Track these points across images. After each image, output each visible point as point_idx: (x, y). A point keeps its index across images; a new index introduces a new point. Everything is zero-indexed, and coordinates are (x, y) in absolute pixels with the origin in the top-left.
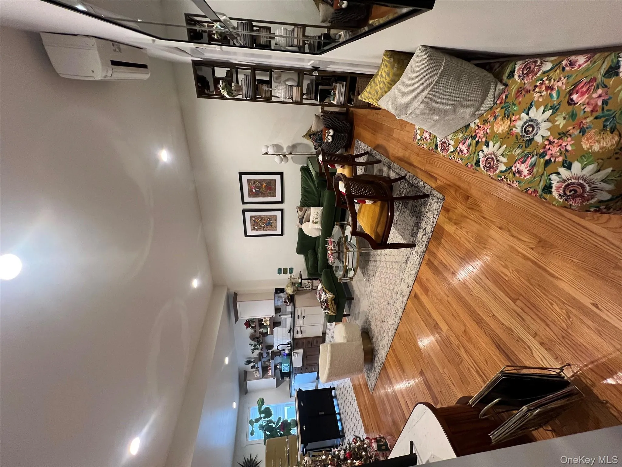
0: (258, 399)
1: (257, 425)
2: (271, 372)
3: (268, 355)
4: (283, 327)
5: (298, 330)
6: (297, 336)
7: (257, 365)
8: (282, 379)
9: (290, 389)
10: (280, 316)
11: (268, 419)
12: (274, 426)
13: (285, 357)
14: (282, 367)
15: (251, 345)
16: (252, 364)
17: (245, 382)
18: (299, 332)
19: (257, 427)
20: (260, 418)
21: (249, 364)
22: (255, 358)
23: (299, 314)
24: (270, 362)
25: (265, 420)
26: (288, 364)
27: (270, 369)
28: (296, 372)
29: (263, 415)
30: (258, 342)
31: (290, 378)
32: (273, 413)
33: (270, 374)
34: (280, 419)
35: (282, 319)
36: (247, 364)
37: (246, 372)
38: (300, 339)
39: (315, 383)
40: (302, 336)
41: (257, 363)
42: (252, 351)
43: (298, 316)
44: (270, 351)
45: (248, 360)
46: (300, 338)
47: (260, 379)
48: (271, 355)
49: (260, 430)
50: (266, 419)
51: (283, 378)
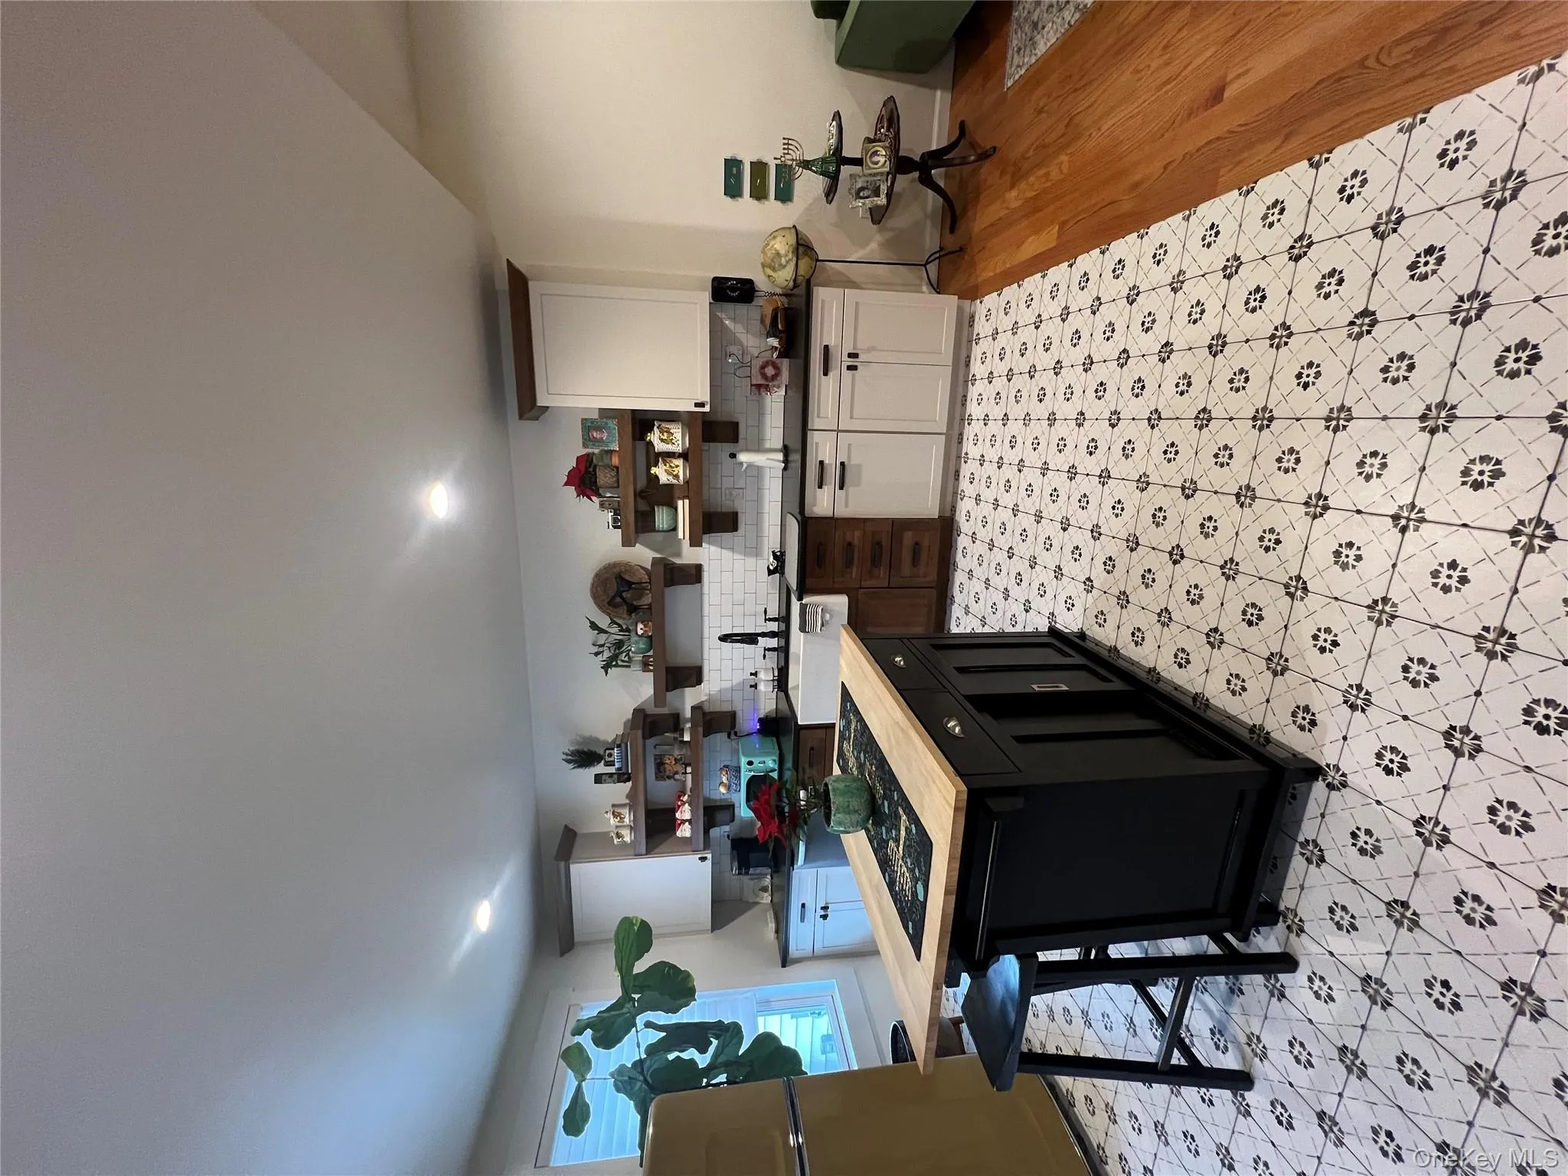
6: (823, 502)
23: (832, 340)
38: (832, 522)
43: (826, 347)
46: (832, 518)
47: (638, 855)
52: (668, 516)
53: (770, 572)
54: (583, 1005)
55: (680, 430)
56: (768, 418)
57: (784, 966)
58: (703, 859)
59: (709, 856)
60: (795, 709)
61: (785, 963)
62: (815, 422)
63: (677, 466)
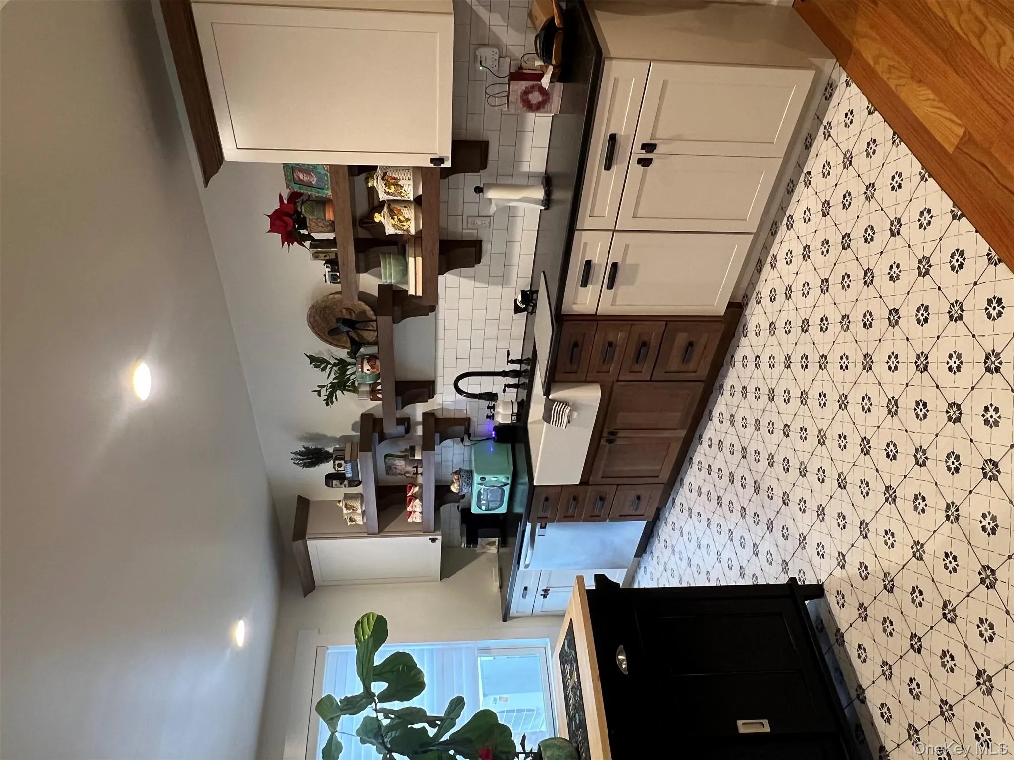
0: (359, 618)
1: (349, 724)
2: (418, 509)
3: (407, 431)
4: (490, 280)
5: (595, 261)
7: (355, 470)
8: (469, 543)
9: (501, 587)
10: (479, 190)
11: (406, 704)
12: (432, 732)
13: (491, 446)
14: (476, 488)
15: (317, 361)
16: (328, 467)
17: (300, 543)
18: (600, 274)
19: (354, 733)
20: (368, 696)
21: (313, 464)
22: (345, 439)
23: (622, 129)
24: (418, 457)
25: (387, 705)
26: (502, 479)
27: (414, 497)
28: (544, 509)
29: (378, 687)
30: (355, 346)
31: (503, 543)
32: (426, 680)
33: (417, 518)
34: (457, 704)
35: (493, 209)
36: (305, 465)
37: (303, 504)
39: (626, 569)
40: (607, 307)
41: (353, 461)
42: (324, 392)
43: (613, 137)
44: (419, 410)
45: (312, 445)
47: (371, 535)
48: (420, 431)
49: (363, 742)
50: (396, 705)
51: (472, 540)
52: (395, 266)
53: (517, 309)
54: (329, 646)
55: (411, 182)
56: (529, 136)
57: (504, 620)
58: (433, 540)
59: (440, 538)
60: (534, 467)
61: (505, 618)
62: (585, 220)
63: (408, 220)
